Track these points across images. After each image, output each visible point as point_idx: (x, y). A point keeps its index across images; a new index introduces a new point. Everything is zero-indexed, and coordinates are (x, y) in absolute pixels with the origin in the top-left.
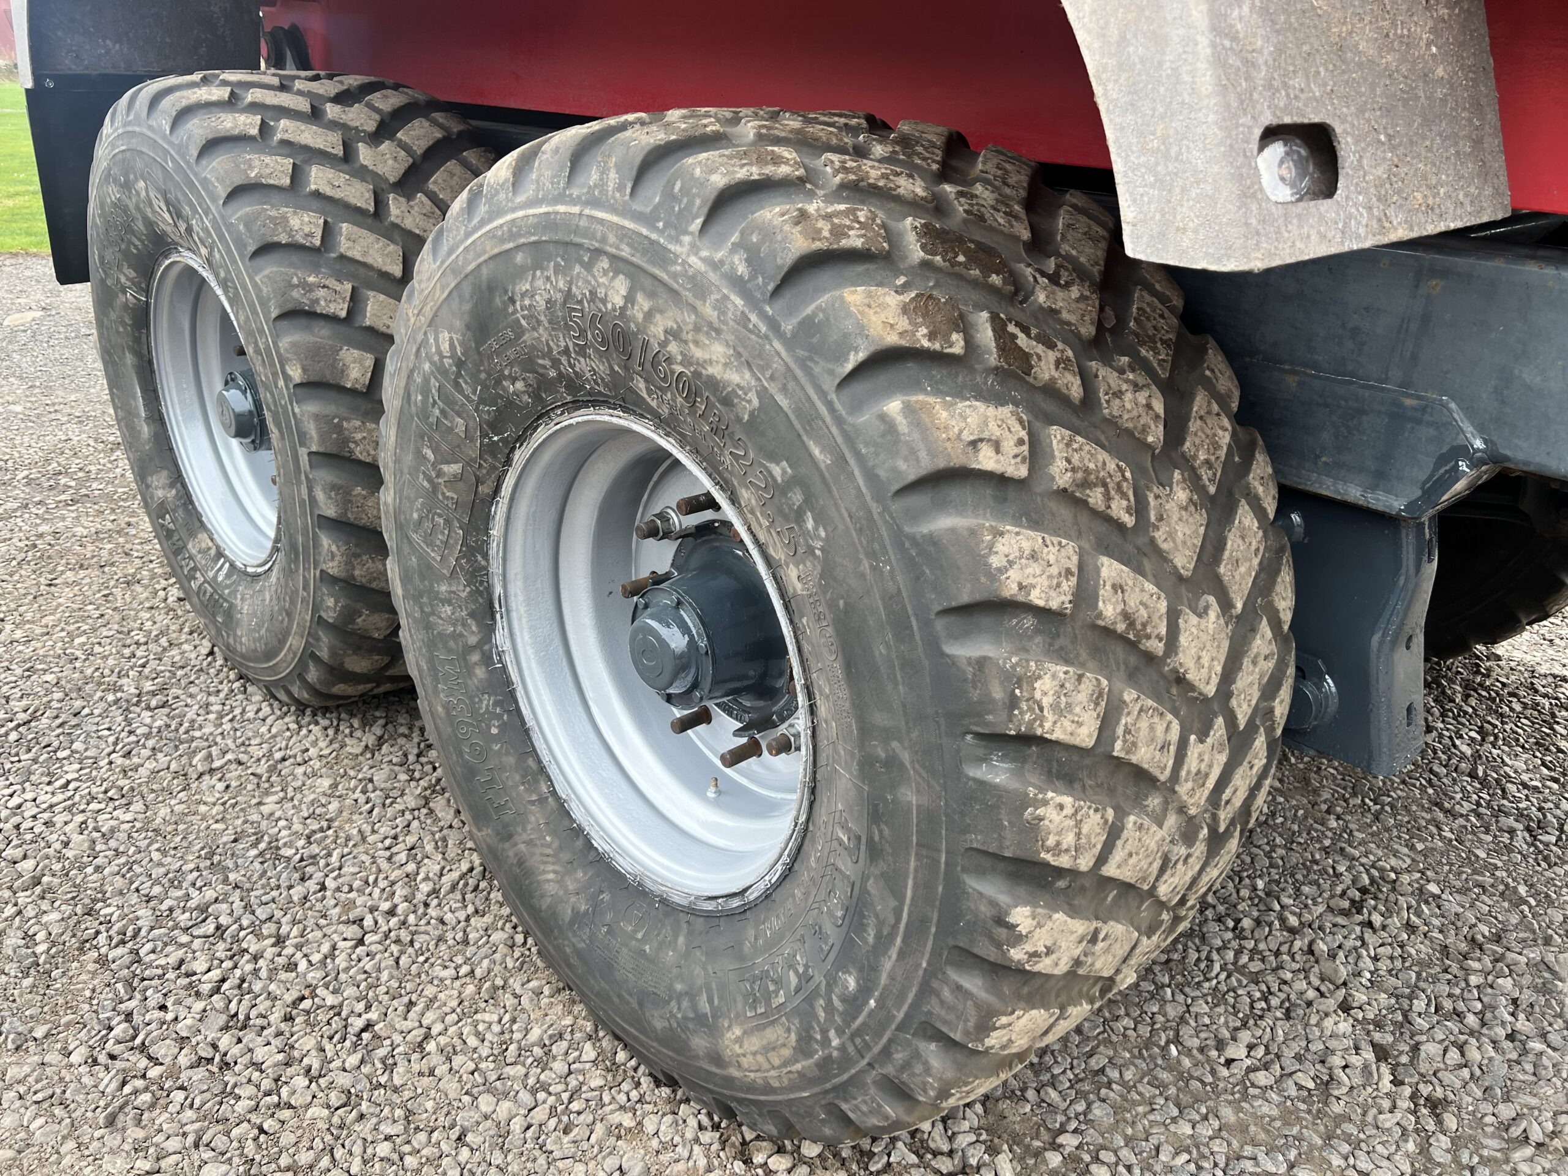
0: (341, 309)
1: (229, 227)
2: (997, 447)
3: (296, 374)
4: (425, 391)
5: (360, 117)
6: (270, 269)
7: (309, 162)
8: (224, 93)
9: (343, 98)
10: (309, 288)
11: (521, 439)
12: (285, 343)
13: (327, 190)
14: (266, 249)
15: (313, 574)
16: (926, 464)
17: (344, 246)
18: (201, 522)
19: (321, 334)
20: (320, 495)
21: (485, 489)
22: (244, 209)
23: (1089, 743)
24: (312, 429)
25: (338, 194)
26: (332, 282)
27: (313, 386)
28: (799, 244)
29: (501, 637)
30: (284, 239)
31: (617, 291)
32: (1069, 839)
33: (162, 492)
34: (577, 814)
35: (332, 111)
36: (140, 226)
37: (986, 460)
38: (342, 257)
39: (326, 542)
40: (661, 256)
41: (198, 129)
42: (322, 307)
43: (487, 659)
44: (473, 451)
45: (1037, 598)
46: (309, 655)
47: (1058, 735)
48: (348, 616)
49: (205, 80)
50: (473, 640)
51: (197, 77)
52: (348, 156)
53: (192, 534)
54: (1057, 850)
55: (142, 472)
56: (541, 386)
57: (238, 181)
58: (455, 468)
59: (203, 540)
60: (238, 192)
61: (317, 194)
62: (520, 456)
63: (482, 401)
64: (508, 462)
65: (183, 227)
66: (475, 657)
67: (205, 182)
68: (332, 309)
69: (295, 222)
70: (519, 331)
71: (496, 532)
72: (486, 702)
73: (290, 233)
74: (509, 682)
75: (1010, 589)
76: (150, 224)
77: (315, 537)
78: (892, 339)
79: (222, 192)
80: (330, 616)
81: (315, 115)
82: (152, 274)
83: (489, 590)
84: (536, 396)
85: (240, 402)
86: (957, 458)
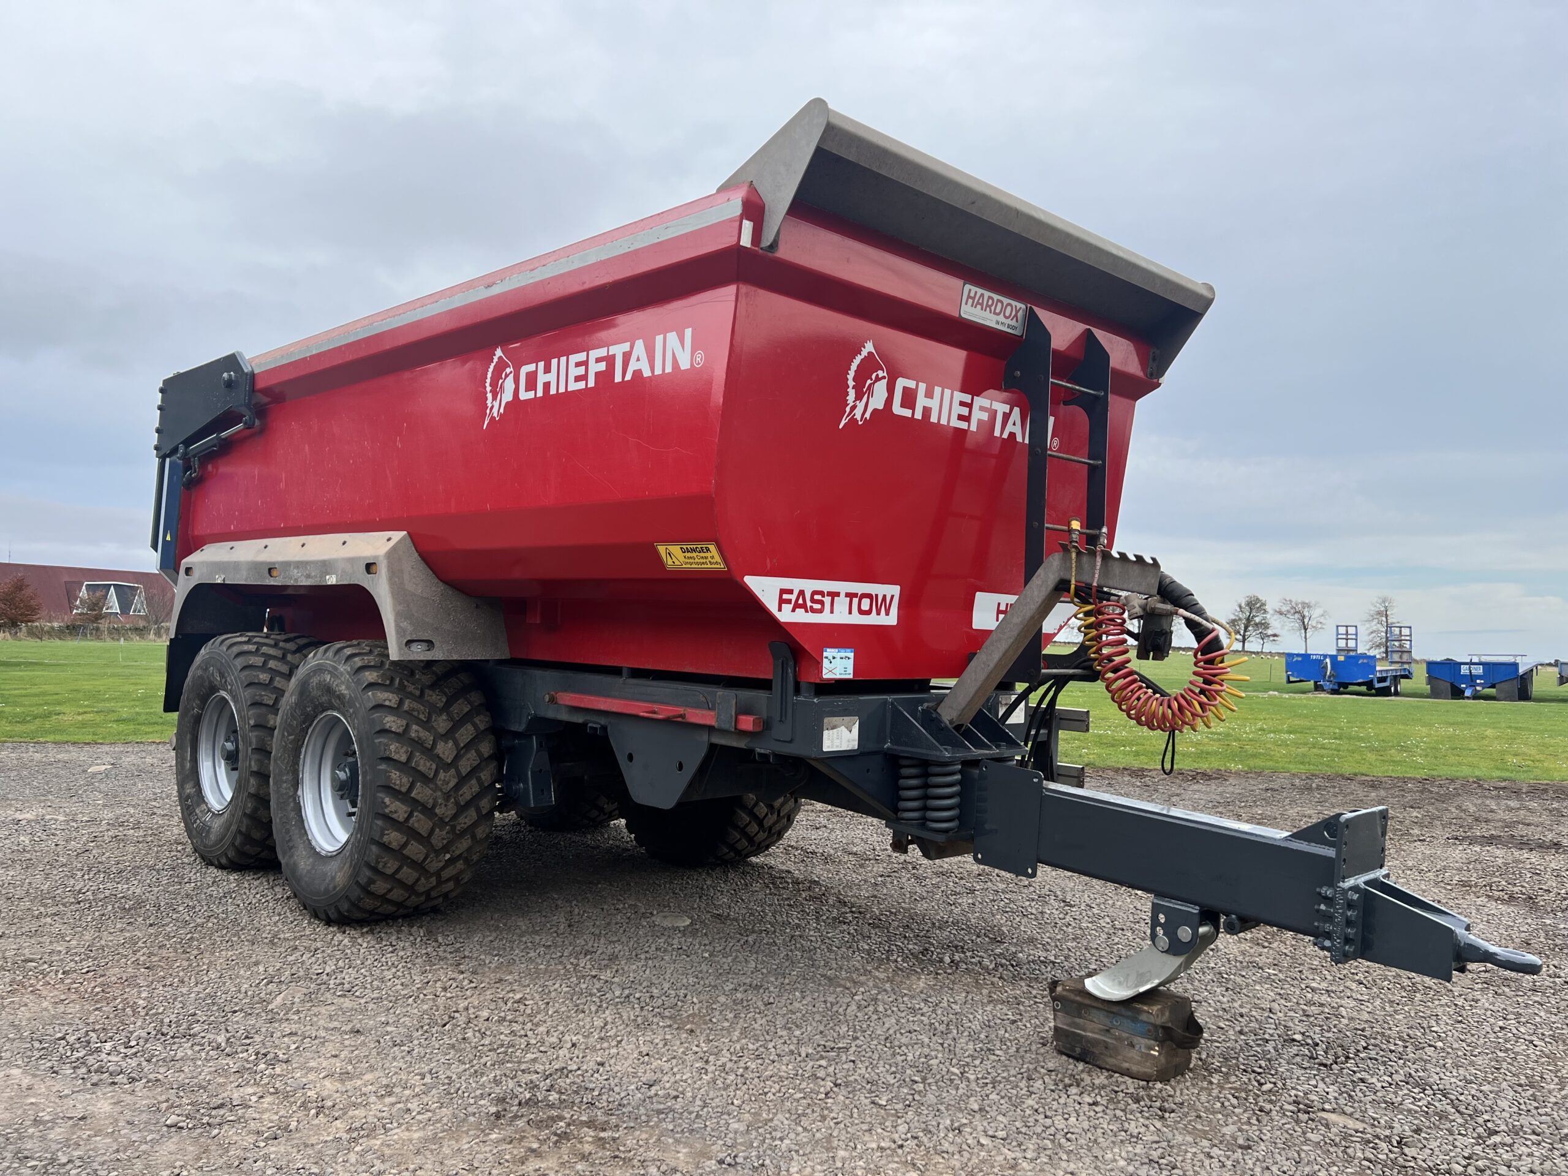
0: (271, 703)
1: (240, 678)
2: (390, 701)
3: (252, 722)
4: (287, 715)
5: (291, 646)
6: (251, 690)
7: (270, 659)
8: (247, 639)
9: (285, 641)
10: (261, 695)
11: (310, 725)
12: (251, 713)
13: (274, 667)
14: (250, 684)
15: (246, 794)
16: (374, 703)
17: (276, 684)
18: (204, 801)
19: (264, 710)
20: (253, 763)
21: (300, 743)
22: (246, 673)
23: (404, 761)
24: (254, 740)
25: (277, 669)
26: (270, 695)
27: (256, 726)
28: (360, 664)
29: (300, 793)
30: (256, 681)
31: (328, 678)
32: (398, 782)
33: (189, 789)
34: (313, 843)
35: (281, 644)
36: (207, 683)
37: (387, 703)
38: (275, 687)
39: (252, 781)
40: (336, 669)
41: (236, 650)
42: (265, 702)
43: (295, 799)
44: (298, 731)
45: (393, 729)
46: (239, 832)
47: (395, 758)
48: (255, 810)
49: (241, 636)
50: (291, 794)
51: (238, 634)
52: (284, 656)
53: (198, 805)
54: (395, 784)
55: (181, 785)
56: (315, 707)
57: (245, 664)
58: (292, 737)
59: (204, 807)
60: (244, 668)
61: (270, 668)
62: (310, 731)
63: (301, 715)
64: (307, 733)
65: (223, 681)
66: (291, 800)
67: (234, 665)
68: (268, 702)
69: (261, 677)
70: (310, 692)
71: (302, 757)
72: (292, 814)
73: (259, 679)
74: (300, 806)
75: (387, 726)
76: (211, 682)
77: (249, 779)
78: (373, 681)
79: (239, 668)
80: (248, 811)
81: (276, 645)
82: (207, 702)
83: (298, 776)
84: (314, 711)
85: (229, 746)
86: (380, 702)
